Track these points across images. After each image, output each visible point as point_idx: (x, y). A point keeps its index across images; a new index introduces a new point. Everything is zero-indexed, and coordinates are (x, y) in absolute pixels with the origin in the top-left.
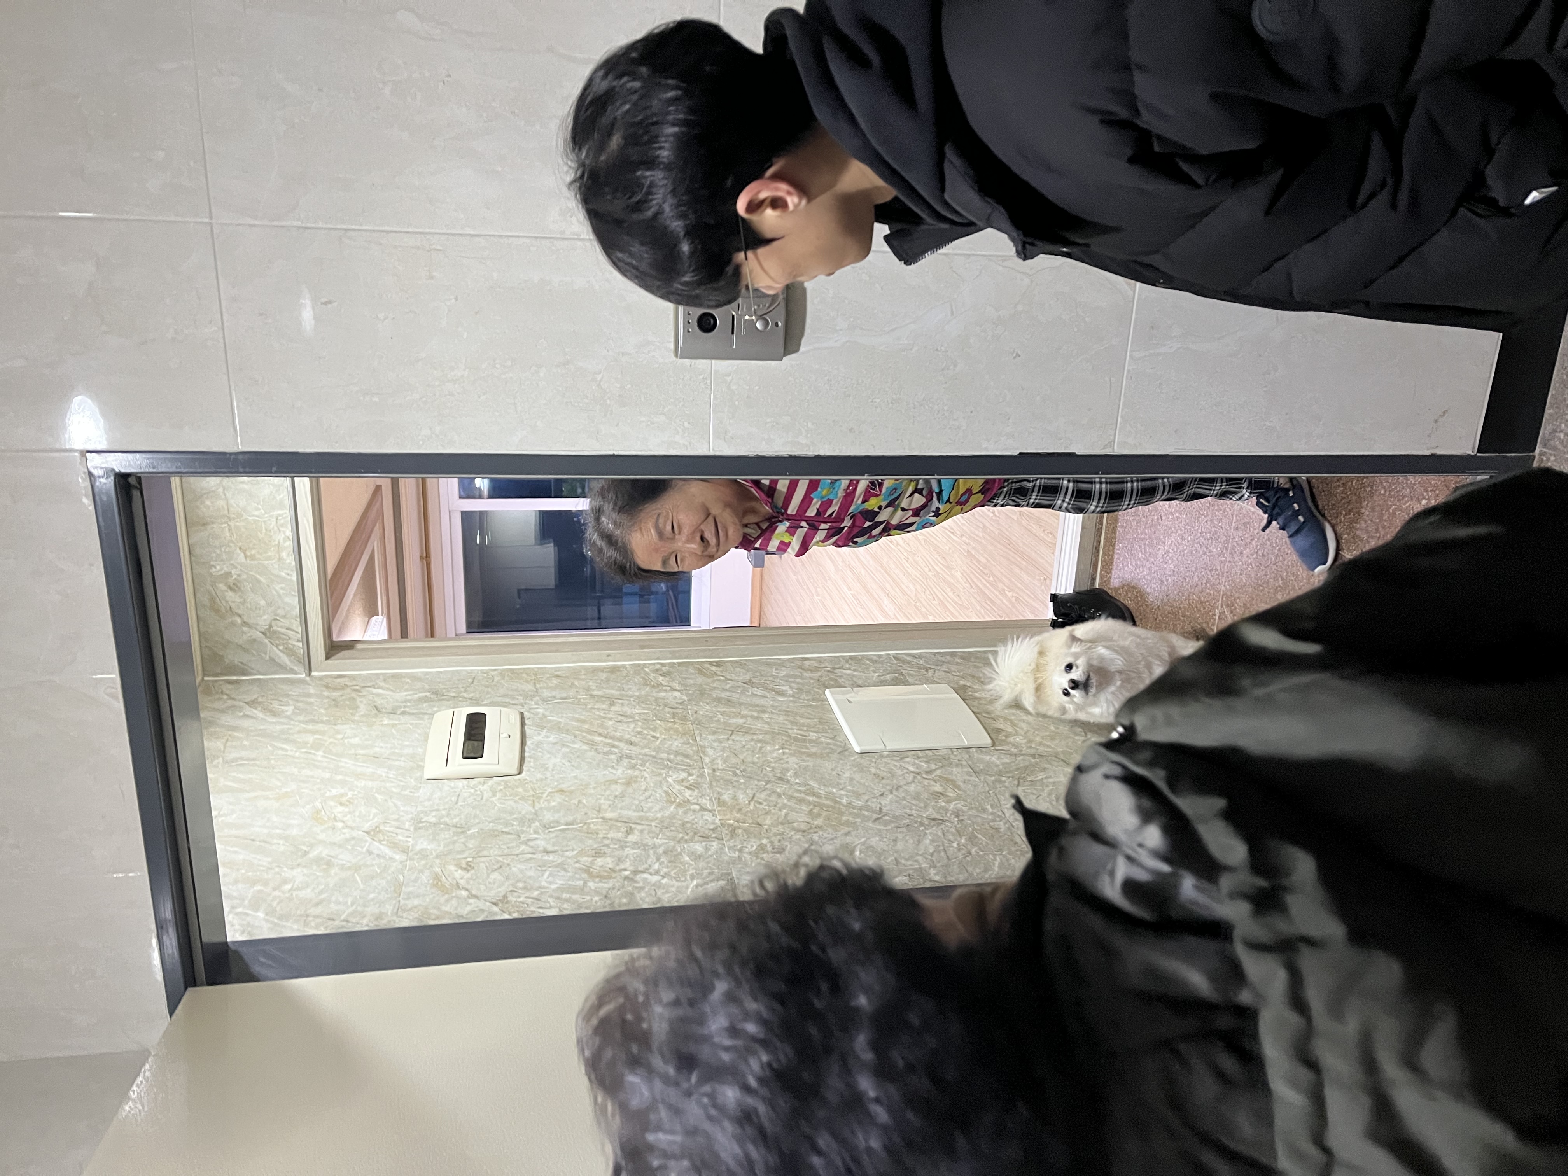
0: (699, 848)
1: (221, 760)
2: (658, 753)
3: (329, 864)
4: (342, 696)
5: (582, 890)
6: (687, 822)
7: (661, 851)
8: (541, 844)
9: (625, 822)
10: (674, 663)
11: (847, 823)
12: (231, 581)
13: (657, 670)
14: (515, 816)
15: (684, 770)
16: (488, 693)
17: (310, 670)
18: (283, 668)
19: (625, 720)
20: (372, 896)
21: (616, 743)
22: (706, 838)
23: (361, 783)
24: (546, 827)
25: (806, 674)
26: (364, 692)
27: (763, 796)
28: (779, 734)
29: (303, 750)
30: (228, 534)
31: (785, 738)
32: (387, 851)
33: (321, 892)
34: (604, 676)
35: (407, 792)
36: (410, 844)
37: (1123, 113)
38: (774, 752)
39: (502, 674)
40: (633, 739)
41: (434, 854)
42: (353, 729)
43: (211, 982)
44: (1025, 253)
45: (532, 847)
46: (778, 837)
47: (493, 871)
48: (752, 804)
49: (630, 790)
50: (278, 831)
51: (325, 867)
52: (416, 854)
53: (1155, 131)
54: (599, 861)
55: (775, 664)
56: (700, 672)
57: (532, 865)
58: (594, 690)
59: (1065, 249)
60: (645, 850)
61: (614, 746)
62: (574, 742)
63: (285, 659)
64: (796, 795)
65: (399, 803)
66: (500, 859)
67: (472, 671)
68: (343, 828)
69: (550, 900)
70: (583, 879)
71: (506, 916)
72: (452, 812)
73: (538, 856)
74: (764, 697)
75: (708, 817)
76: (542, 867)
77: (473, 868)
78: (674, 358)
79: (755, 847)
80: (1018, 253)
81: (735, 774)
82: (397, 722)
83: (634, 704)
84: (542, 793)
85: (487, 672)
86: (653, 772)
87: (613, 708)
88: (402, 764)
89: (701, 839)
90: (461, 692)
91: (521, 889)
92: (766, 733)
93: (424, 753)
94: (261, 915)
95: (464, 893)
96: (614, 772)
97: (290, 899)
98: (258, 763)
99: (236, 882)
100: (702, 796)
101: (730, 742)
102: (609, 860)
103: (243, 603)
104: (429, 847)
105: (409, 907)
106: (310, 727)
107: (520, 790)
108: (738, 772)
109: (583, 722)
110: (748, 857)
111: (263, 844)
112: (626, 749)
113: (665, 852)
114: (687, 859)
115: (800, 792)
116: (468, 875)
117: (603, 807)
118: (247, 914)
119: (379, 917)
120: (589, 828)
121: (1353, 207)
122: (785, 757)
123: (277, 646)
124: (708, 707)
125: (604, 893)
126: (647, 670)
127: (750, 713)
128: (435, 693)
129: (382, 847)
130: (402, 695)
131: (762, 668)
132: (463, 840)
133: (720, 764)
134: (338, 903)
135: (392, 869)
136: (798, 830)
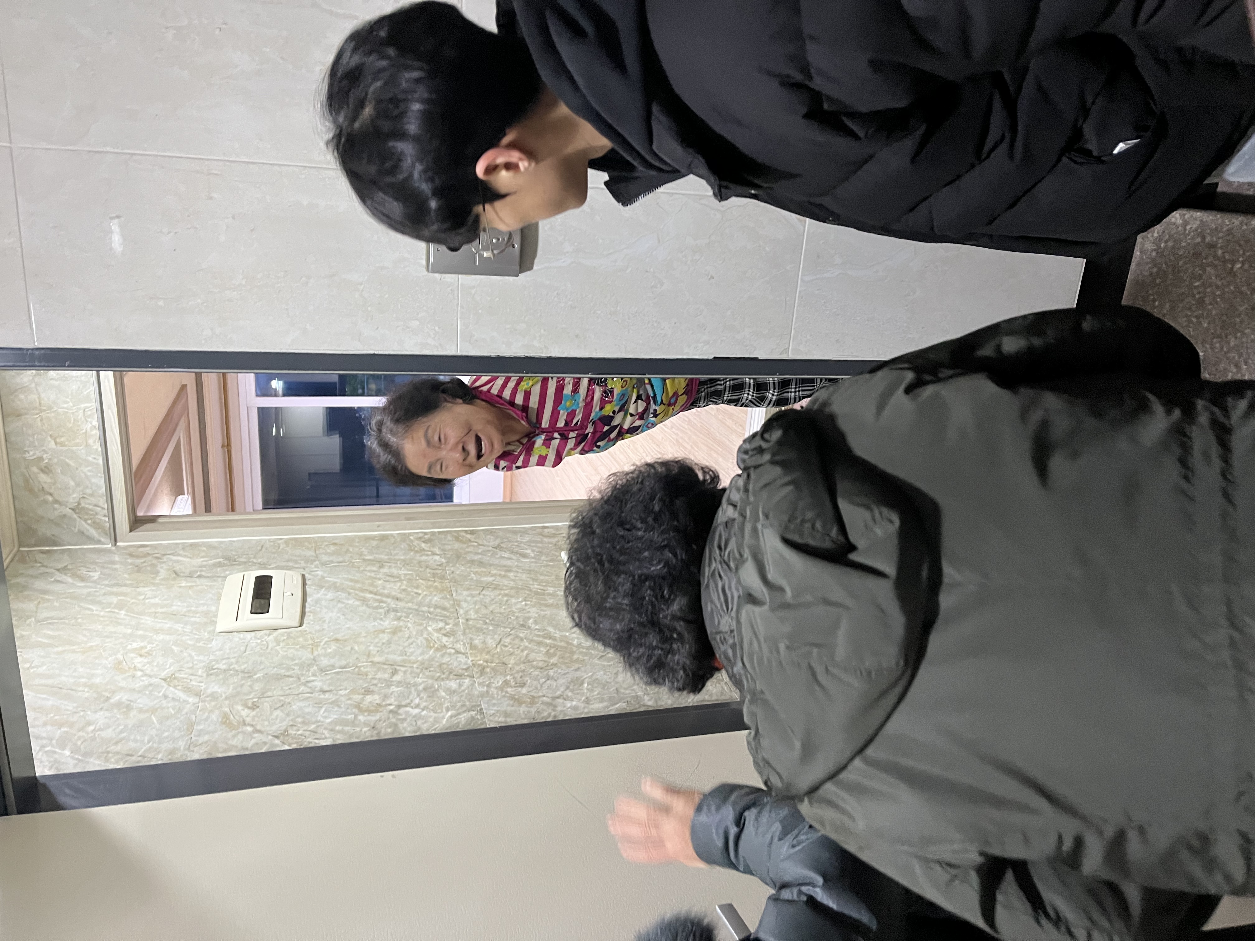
0: (453, 685)
1: (33, 619)
2: (419, 606)
3: (129, 708)
4: (144, 562)
5: (353, 723)
6: (444, 664)
7: (421, 688)
8: (318, 684)
9: (391, 665)
10: (435, 532)
11: (577, 661)
12: (43, 464)
13: (420, 538)
14: (297, 662)
15: (442, 620)
16: (274, 558)
17: (116, 541)
18: (90, 539)
19: (392, 580)
20: (166, 734)
21: (385, 599)
22: (459, 676)
23: (161, 637)
24: (322, 670)
25: (546, 540)
26: (165, 559)
27: (507, 640)
28: (522, 589)
29: (107, 610)
30: (39, 424)
31: (527, 592)
32: (182, 695)
33: (121, 732)
34: (374, 543)
35: (201, 644)
36: (202, 688)
37: (799, 77)
38: (517, 603)
39: (287, 542)
40: (399, 595)
41: (224, 696)
42: (153, 590)
43: (20, 812)
44: (721, 195)
45: (310, 688)
46: (521, 674)
47: (275, 709)
48: (499, 646)
49: (396, 638)
50: (83, 680)
51: (125, 710)
52: (207, 697)
53: (825, 91)
54: (369, 698)
55: (520, 532)
56: (457, 539)
57: (311, 703)
58: (365, 555)
59: (753, 192)
60: (407, 687)
61: (382, 602)
62: (348, 599)
63: (93, 532)
64: (535, 638)
65: (193, 654)
66: (282, 698)
67: (260, 541)
68: (142, 676)
69: (326, 732)
70: (354, 713)
71: (287, 747)
72: (240, 659)
73: (316, 695)
74: (510, 559)
75: (462, 658)
76: (319, 704)
77: (258, 707)
78: (426, 273)
79: (501, 683)
80: (715, 195)
81: (486, 623)
82: (193, 584)
83: (401, 566)
84: (320, 642)
85: (274, 541)
86: (415, 622)
87: (382, 570)
88: (198, 620)
89: (455, 677)
90: (250, 558)
91: (300, 723)
92: (512, 588)
93: (217, 611)
94: (67, 753)
95: (249, 729)
96: (382, 623)
97: (93, 739)
98: (67, 621)
99: (45, 724)
100: (457, 641)
101: (481, 596)
102: (376, 697)
103: (54, 484)
104: (219, 691)
105: (200, 742)
106: (115, 589)
107: (301, 639)
108: (487, 621)
109: (357, 582)
110: (495, 691)
111: (69, 691)
112: (393, 604)
113: (425, 689)
114: (443, 694)
115: (538, 636)
116: (254, 713)
117: (372, 652)
118: (55, 752)
119: (172, 752)
120: (359, 670)
121: (979, 156)
122: (528, 607)
123: (85, 520)
124: (463, 568)
125: (372, 724)
126: (411, 538)
127: (499, 572)
128: (227, 558)
129: (176, 691)
130: (198, 561)
131: (509, 535)
132: (249, 683)
133: (472, 615)
134: (136, 741)
135: (185, 711)
136: (537, 668)
